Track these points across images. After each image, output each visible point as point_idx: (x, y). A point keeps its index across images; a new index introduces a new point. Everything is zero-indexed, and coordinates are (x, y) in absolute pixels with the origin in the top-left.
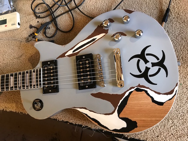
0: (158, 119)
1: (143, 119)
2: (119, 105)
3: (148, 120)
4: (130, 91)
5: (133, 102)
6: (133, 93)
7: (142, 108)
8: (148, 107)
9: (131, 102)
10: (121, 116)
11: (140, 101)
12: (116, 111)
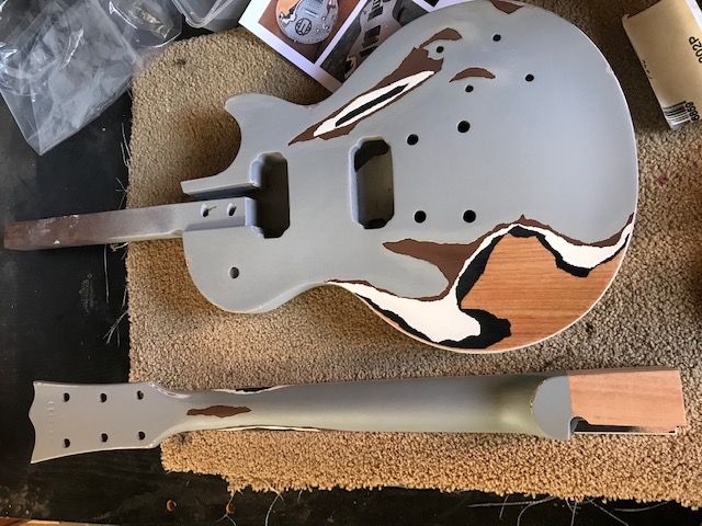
0: (570, 313)
1: (529, 313)
2: (460, 274)
3: (541, 318)
4: (495, 235)
5: (502, 267)
6: (502, 240)
7: (526, 282)
8: (543, 281)
9: (496, 266)
10: (465, 304)
11: (523, 262)
12: (453, 291)
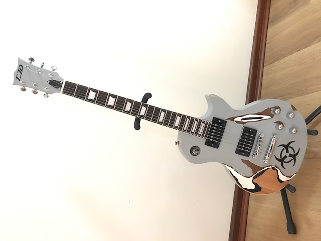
2: (256, 174)
4: (268, 167)
6: (270, 169)
10: (254, 181)
12: (253, 177)
